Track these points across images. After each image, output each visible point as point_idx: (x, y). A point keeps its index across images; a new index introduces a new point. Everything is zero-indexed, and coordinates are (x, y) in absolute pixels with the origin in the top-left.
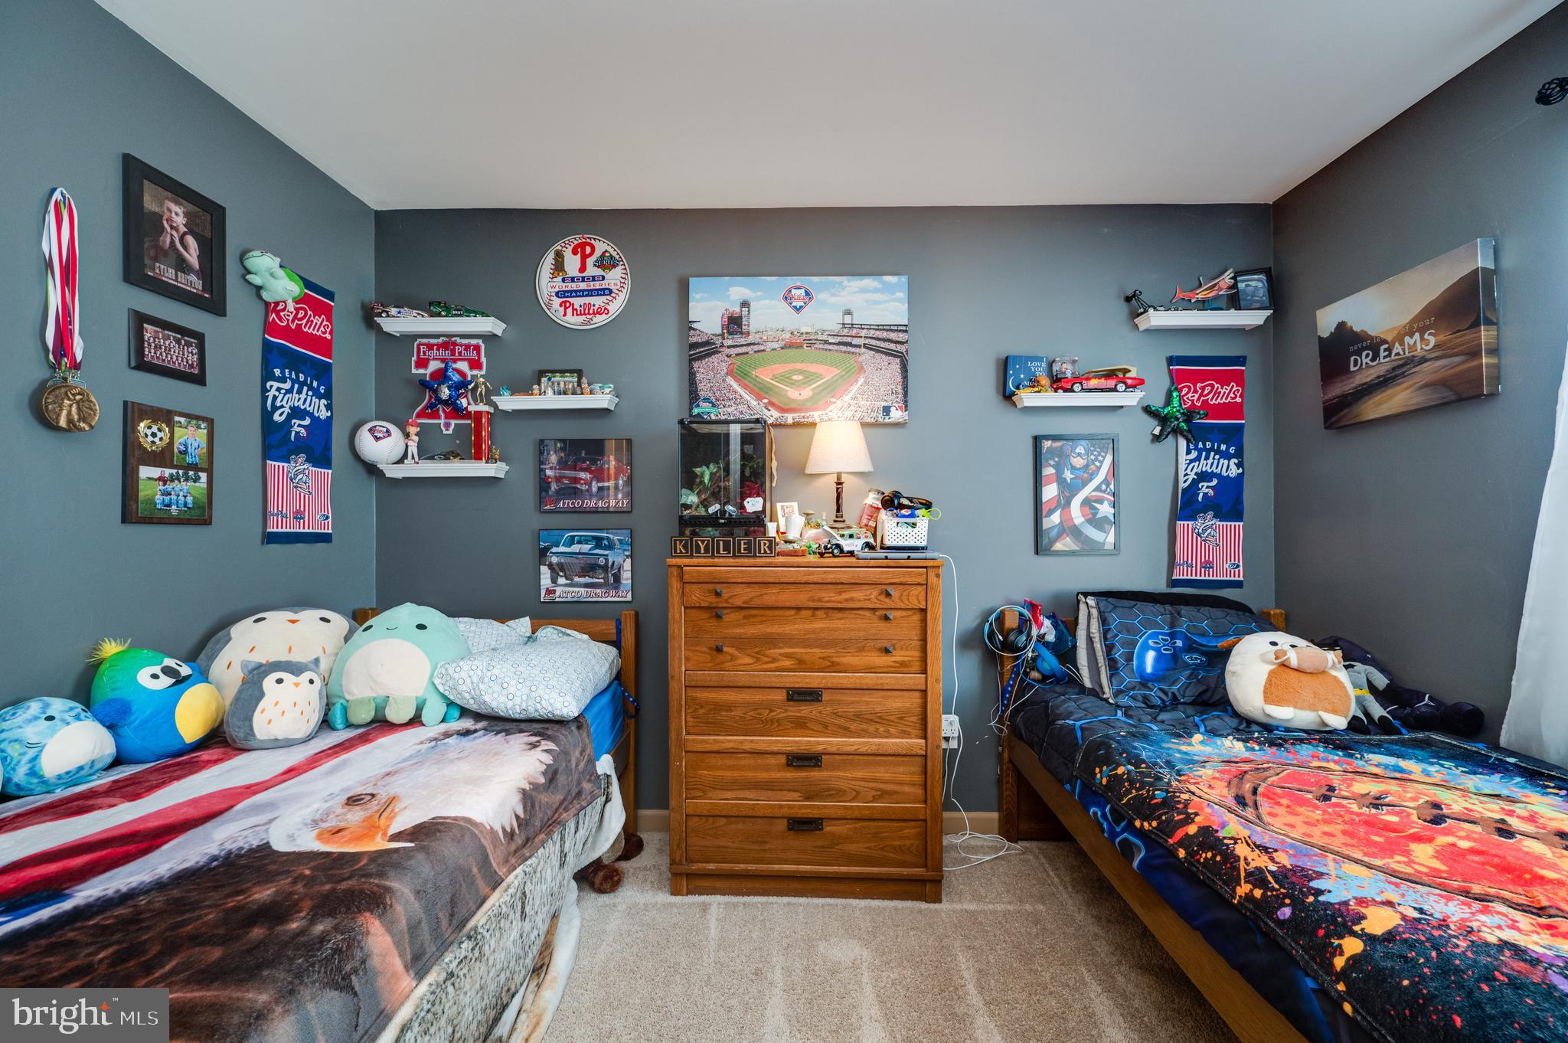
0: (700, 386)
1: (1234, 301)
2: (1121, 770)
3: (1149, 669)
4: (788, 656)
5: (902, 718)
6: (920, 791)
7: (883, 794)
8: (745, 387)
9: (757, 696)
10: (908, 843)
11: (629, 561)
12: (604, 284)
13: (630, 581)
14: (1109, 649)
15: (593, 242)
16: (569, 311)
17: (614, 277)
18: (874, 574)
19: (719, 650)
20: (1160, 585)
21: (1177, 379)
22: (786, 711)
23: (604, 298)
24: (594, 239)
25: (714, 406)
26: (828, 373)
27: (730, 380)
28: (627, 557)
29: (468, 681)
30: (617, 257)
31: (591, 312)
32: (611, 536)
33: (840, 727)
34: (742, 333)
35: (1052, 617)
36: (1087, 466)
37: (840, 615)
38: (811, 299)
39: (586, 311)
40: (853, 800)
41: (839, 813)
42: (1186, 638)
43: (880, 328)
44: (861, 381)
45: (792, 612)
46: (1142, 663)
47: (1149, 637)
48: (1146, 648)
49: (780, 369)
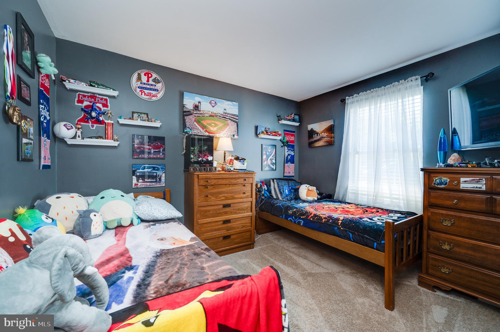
0: (187, 124)
1: (294, 120)
2: (294, 210)
3: (287, 193)
4: (224, 196)
5: (247, 208)
6: (250, 224)
7: (244, 226)
8: (199, 125)
9: (216, 207)
10: (248, 236)
11: (164, 174)
12: (156, 88)
13: (164, 180)
14: (280, 190)
15: (151, 73)
16: (143, 94)
17: (159, 86)
18: (243, 176)
19: (207, 196)
20: (282, 177)
21: (285, 134)
22: (223, 210)
23: (156, 92)
24: (152, 73)
25: (191, 130)
26: (220, 124)
27: (195, 123)
28: (164, 173)
30: (160, 80)
31: (151, 95)
32: (158, 166)
33: (234, 212)
34: (198, 110)
35: (266, 184)
36: (271, 152)
37: (235, 185)
38: (216, 104)
39: (149, 94)
40: (237, 229)
41: (235, 233)
42: (291, 187)
43: (232, 115)
44: (228, 127)
45: (224, 185)
46: (286, 192)
47: (286, 187)
48: (285, 189)
49: (209, 122)
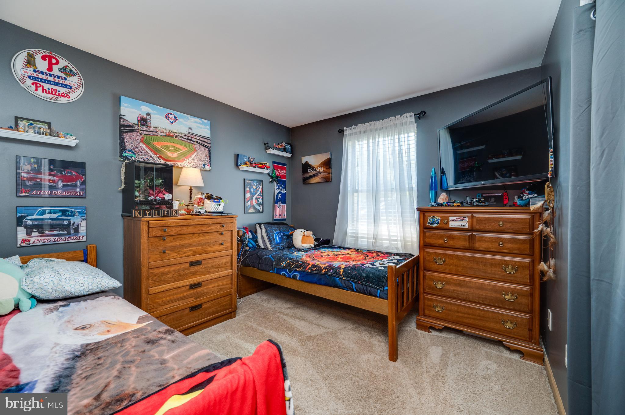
0: (127, 144)
1: (285, 150)
2: (288, 261)
3: (278, 241)
4: (190, 251)
5: (225, 265)
6: (230, 286)
7: (221, 289)
8: (149, 148)
9: (178, 267)
10: (227, 302)
11: (85, 221)
12: (66, 82)
13: (85, 231)
14: (269, 237)
15: (57, 57)
16: (40, 89)
17: (73, 81)
18: (219, 220)
19: (164, 252)
20: (271, 221)
21: (275, 167)
22: (189, 270)
23: (67, 90)
24: (59, 57)
25: (134, 154)
26: (183, 149)
27: (141, 144)
28: (83, 219)
29: (51, 283)
30: (75, 71)
31: (57, 94)
32: (73, 210)
33: (207, 271)
34: (147, 126)
35: (250, 231)
36: (256, 188)
37: (208, 234)
38: (177, 120)
39: (52, 92)
40: (211, 294)
41: (208, 300)
42: (283, 233)
43: (201, 136)
44: (195, 154)
45: (191, 235)
46: (277, 240)
47: (276, 233)
48: (276, 236)
49: (165, 144)
